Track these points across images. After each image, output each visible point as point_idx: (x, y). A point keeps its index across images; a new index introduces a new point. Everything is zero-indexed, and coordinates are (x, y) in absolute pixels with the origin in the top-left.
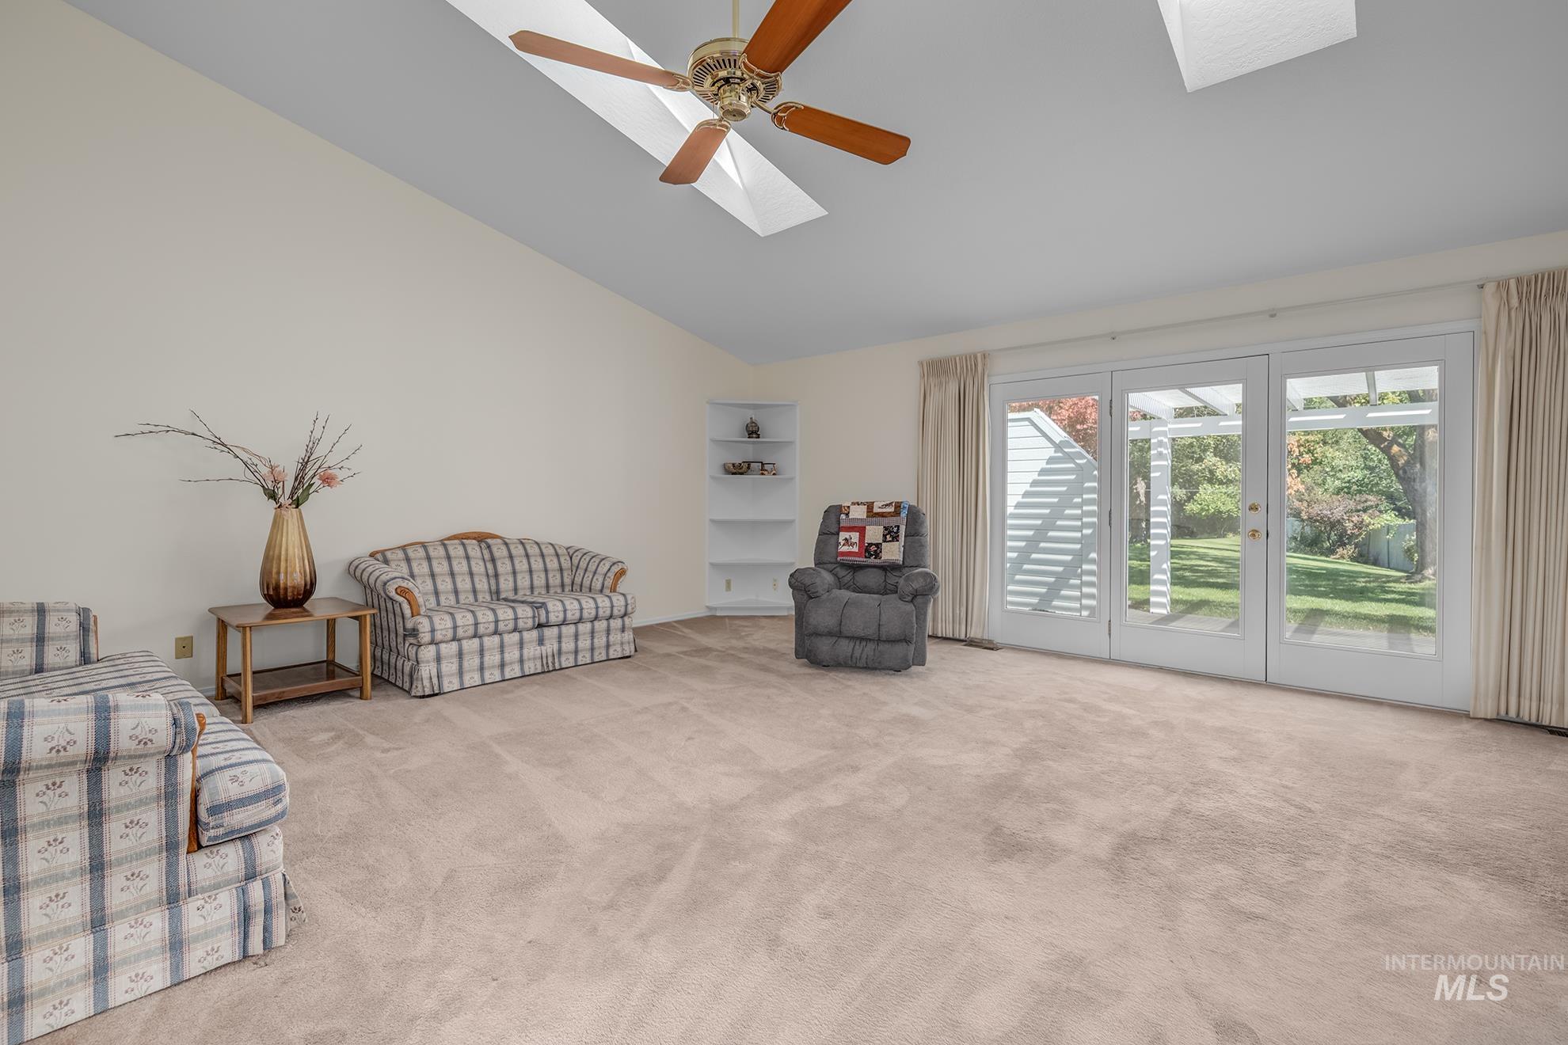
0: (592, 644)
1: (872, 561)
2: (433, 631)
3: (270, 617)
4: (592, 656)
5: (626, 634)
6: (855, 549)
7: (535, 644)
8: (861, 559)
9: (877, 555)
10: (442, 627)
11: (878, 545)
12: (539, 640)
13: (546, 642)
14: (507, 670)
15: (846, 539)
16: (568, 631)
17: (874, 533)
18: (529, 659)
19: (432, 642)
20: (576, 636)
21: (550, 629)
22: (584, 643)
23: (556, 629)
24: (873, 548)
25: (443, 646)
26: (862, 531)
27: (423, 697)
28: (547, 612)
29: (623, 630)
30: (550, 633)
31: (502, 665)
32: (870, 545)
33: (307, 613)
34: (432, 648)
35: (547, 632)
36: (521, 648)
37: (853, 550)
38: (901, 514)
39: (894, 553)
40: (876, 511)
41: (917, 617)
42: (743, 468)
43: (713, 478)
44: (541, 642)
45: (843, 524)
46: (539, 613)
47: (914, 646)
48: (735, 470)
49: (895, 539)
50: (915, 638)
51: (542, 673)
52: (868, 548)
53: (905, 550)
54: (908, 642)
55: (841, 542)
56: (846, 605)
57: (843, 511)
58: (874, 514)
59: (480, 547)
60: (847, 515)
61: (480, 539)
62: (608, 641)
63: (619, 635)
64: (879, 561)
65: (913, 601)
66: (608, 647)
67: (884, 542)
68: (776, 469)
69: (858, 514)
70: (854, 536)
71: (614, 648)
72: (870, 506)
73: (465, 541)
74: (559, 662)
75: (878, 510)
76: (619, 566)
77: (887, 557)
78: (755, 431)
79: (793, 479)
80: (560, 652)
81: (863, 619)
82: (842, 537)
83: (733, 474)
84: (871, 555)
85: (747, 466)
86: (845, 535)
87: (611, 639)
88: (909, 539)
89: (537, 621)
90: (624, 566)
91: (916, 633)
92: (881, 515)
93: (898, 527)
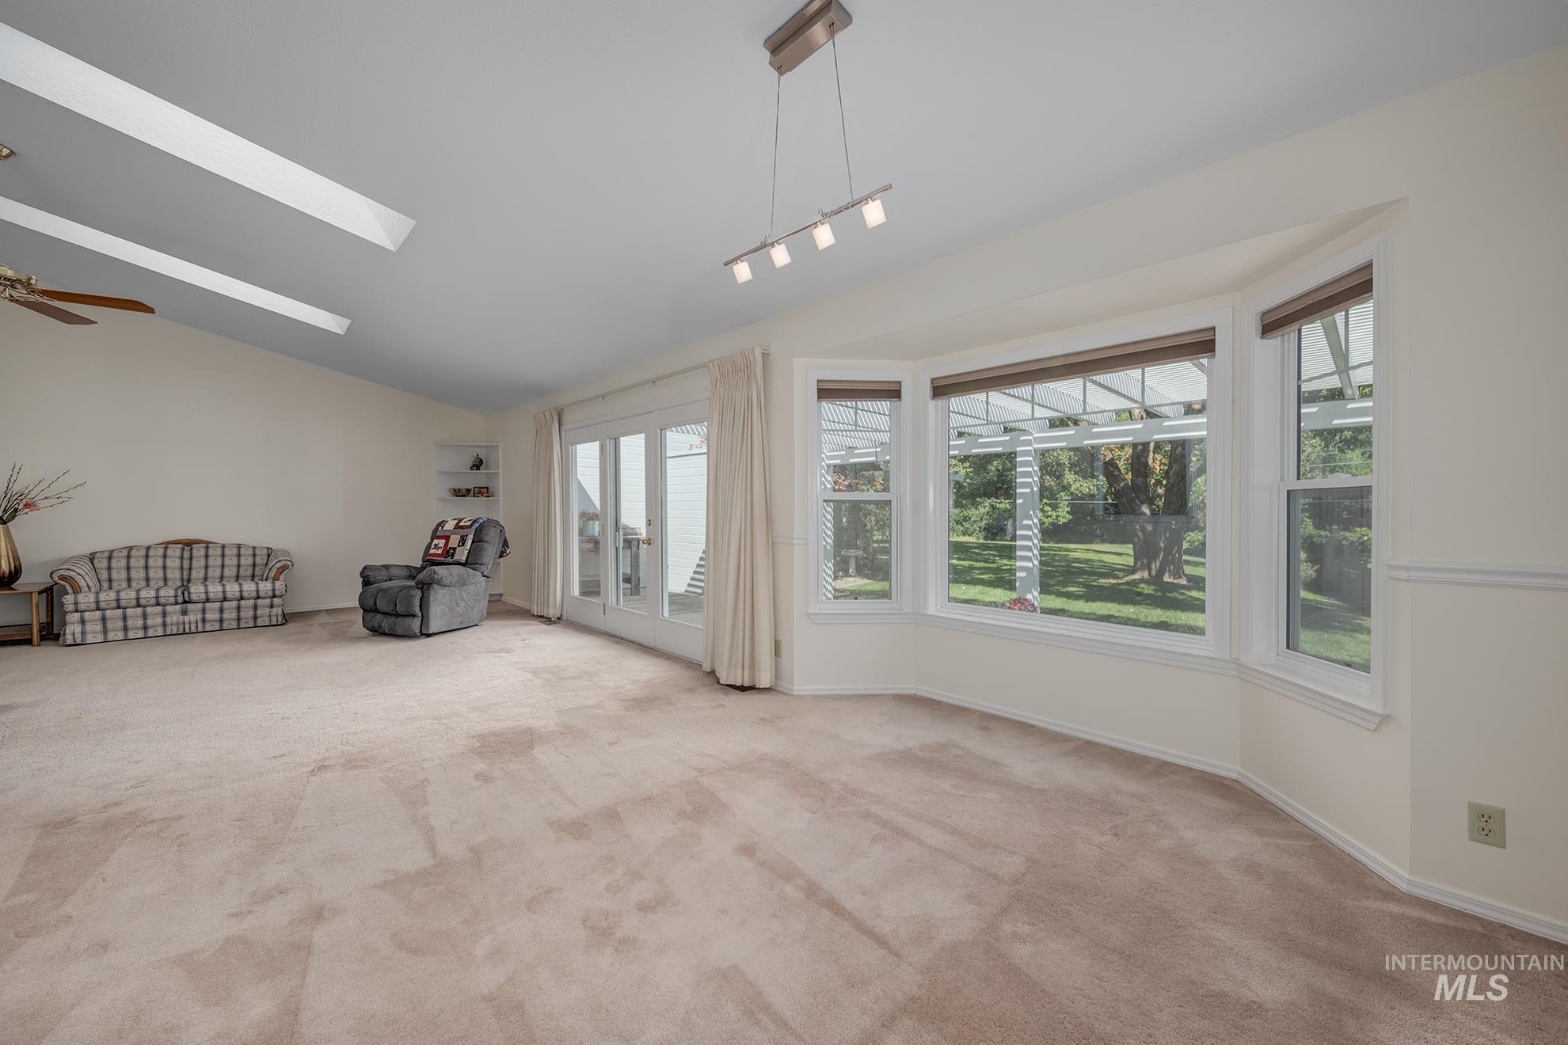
0: (238, 615)
1: (449, 559)
2: (77, 603)
4: (238, 624)
5: (274, 610)
6: (440, 552)
7: (178, 614)
8: (441, 558)
9: (453, 555)
10: (83, 601)
11: (454, 549)
12: (182, 612)
13: (189, 613)
14: (151, 631)
15: (436, 545)
16: (213, 606)
17: (454, 541)
18: (172, 624)
19: (76, 611)
20: (221, 610)
21: (195, 604)
22: (230, 615)
23: (199, 605)
24: (451, 551)
25: (87, 614)
26: (447, 538)
27: (71, 645)
28: (189, 593)
29: (272, 606)
30: (193, 607)
31: (145, 628)
32: (450, 548)
34: (77, 614)
35: (191, 606)
36: (164, 617)
37: (436, 552)
38: (474, 527)
39: (462, 554)
40: (460, 524)
41: (421, 599)
42: (464, 492)
43: (442, 499)
44: (184, 613)
45: (438, 534)
46: (183, 593)
47: (420, 619)
48: (458, 493)
49: (463, 545)
50: (420, 614)
51: (184, 633)
52: (448, 551)
53: (469, 553)
54: (414, 616)
55: (433, 546)
56: (380, 590)
57: (442, 524)
58: (457, 527)
59: (183, 549)
60: (443, 527)
61: (188, 544)
62: (255, 614)
63: (267, 610)
64: (452, 560)
65: (422, 589)
66: (255, 618)
67: (459, 546)
68: (488, 492)
69: (450, 526)
70: (442, 543)
71: (262, 619)
72: (460, 521)
73: (171, 545)
74: (204, 627)
75: (462, 524)
76: (283, 563)
77: (456, 557)
78: (478, 464)
79: (498, 500)
80: (204, 620)
81: (386, 600)
82: (434, 543)
83: (457, 496)
84: (449, 556)
85: (468, 491)
86: (436, 541)
87: (259, 612)
88: (474, 544)
89: (180, 599)
90: (289, 563)
91: (421, 610)
92: (462, 527)
93: (467, 536)
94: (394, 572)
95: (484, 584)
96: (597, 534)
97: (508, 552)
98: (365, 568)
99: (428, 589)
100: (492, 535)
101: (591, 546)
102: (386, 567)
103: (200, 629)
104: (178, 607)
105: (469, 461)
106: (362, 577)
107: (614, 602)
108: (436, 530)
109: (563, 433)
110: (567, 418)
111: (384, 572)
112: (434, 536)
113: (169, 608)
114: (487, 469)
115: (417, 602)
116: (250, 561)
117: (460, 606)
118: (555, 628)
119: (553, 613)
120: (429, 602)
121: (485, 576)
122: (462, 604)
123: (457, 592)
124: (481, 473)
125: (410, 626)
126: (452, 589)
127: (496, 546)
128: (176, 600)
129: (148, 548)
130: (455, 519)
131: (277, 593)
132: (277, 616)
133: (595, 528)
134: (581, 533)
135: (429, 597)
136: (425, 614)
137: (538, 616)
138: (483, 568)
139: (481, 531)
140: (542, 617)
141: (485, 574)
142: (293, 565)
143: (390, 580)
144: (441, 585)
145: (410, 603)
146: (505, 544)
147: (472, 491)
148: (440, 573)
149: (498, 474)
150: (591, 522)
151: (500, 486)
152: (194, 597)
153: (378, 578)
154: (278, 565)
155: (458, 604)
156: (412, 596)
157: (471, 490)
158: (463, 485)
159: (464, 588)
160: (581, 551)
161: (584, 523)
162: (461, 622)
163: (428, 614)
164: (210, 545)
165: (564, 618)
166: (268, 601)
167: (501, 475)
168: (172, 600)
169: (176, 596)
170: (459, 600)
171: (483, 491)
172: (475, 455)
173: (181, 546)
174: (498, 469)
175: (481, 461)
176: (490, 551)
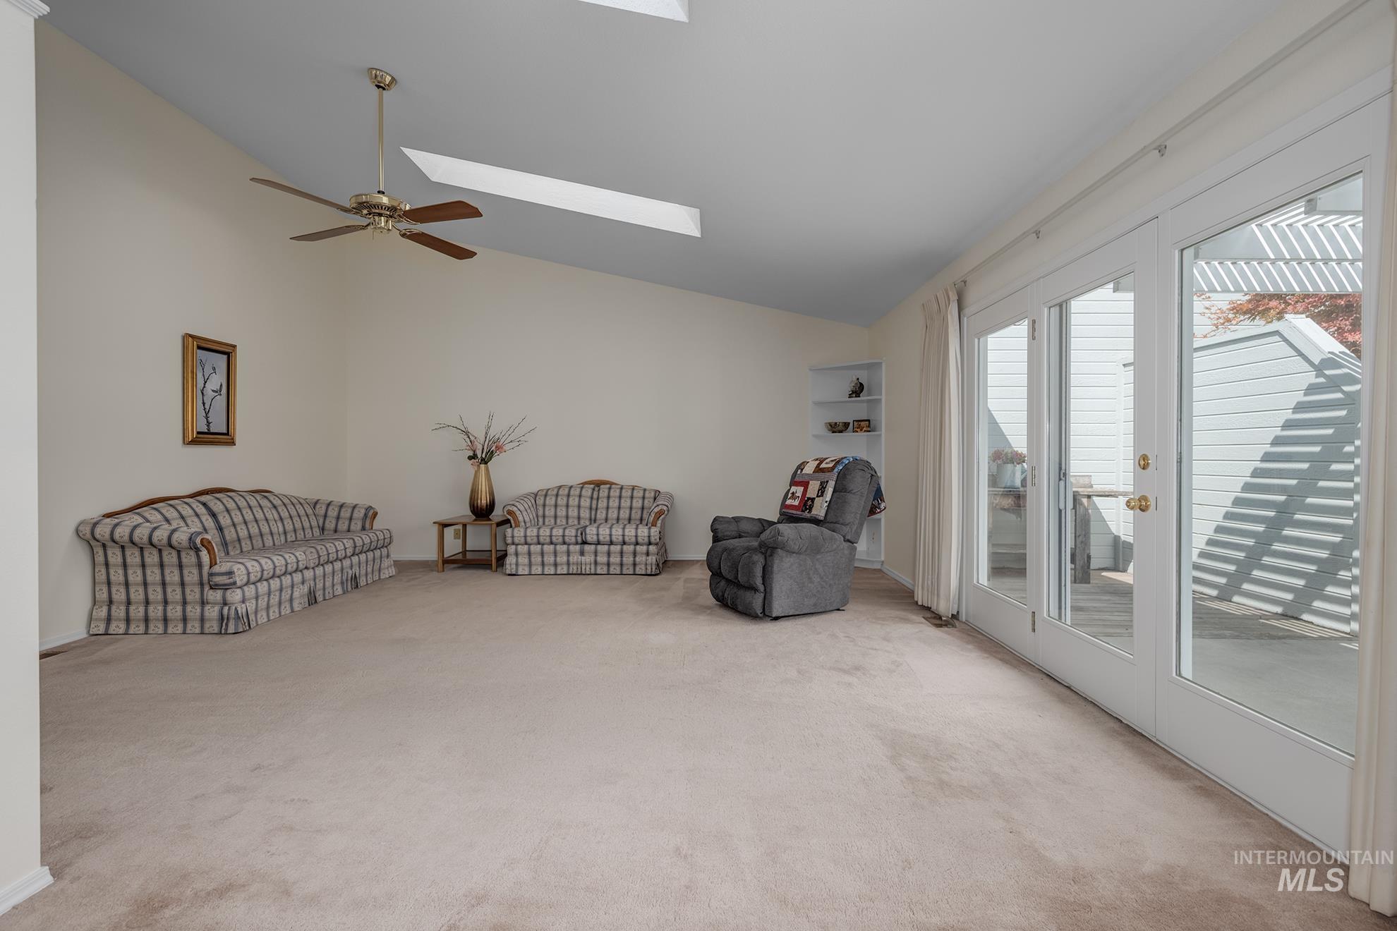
0: (622, 560)
1: (806, 514)
2: (513, 537)
3: (475, 520)
4: (622, 569)
5: (650, 558)
6: (796, 503)
7: (578, 554)
8: (798, 513)
9: (810, 509)
10: (518, 535)
11: (813, 500)
12: (581, 552)
13: (586, 554)
14: (559, 568)
15: (793, 493)
16: (603, 549)
17: (813, 489)
18: (573, 564)
19: (513, 544)
20: (609, 554)
21: (590, 546)
22: (615, 559)
23: (593, 547)
24: (809, 502)
25: (519, 547)
26: (805, 485)
27: (509, 575)
28: (585, 534)
29: (648, 554)
30: (588, 548)
31: (556, 565)
32: (809, 499)
33: (490, 520)
34: (513, 547)
35: (587, 547)
36: (568, 556)
37: (794, 504)
38: (836, 470)
39: (819, 510)
40: (822, 466)
41: (764, 568)
42: (841, 428)
43: (816, 436)
44: (582, 553)
45: (797, 479)
46: (582, 534)
47: (762, 595)
48: (836, 428)
49: (822, 495)
50: (761, 588)
51: (581, 574)
52: (805, 504)
53: (828, 506)
54: (755, 590)
55: (790, 495)
56: (725, 550)
57: (801, 467)
58: (818, 470)
59: (594, 489)
60: (802, 470)
61: (598, 484)
62: (634, 561)
63: (644, 558)
64: (809, 515)
65: (764, 554)
66: (635, 565)
67: (817, 496)
68: (869, 426)
69: (809, 469)
70: (799, 490)
71: (640, 567)
72: (821, 462)
73: (586, 486)
74: (596, 569)
75: (823, 465)
76: (660, 507)
77: (814, 512)
78: (858, 390)
79: (880, 435)
80: (596, 563)
81: (729, 564)
82: (791, 492)
83: (833, 432)
84: (806, 509)
85: (846, 425)
86: (793, 489)
87: (638, 559)
88: (835, 495)
89: (579, 540)
90: (665, 508)
91: (763, 584)
92: (823, 470)
93: (827, 482)
94: (745, 526)
95: (846, 552)
96: (1018, 483)
97: (882, 507)
98: (715, 519)
99: (771, 555)
100: (858, 483)
101: (1008, 502)
102: (737, 520)
103: (593, 572)
104: (578, 547)
105: (848, 388)
106: (712, 532)
107: (1054, 612)
108: (795, 474)
109: (965, 320)
110: (972, 296)
111: (733, 527)
112: (794, 483)
113: (572, 548)
114: (869, 394)
115: (758, 572)
116: (640, 505)
117: (812, 582)
118: (946, 636)
119: (944, 607)
120: (772, 573)
121: (849, 541)
122: (816, 579)
123: (809, 562)
124: (862, 401)
125: (751, 603)
126: (802, 557)
127: (864, 499)
128: (576, 539)
129: (571, 487)
130: (817, 459)
131: (653, 540)
132: (652, 564)
133: (1015, 476)
134: (994, 480)
135: (772, 567)
136: (768, 590)
137: (923, 607)
138: (845, 529)
139: (845, 475)
140: (929, 609)
141: (848, 537)
142: (668, 511)
143: (740, 537)
144: (788, 551)
145: (750, 573)
146: (878, 495)
147: (851, 425)
148: (786, 534)
149: (880, 400)
150: (1010, 466)
151: (883, 417)
152: (589, 539)
153: (726, 534)
154: (656, 510)
155: (810, 578)
156: (754, 563)
157: (849, 423)
158: (840, 419)
159: (819, 557)
160: (993, 509)
161: (999, 467)
162: (815, 605)
163: (771, 590)
164: (613, 486)
165: (963, 617)
166: (645, 548)
167: (883, 400)
168: (573, 540)
169: (576, 536)
170: (811, 572)
171: (865, 425)
172: (855, 379)
173: (592, 486)
174: (881, 395)
175: (861, 384)
176: (857, 503)
